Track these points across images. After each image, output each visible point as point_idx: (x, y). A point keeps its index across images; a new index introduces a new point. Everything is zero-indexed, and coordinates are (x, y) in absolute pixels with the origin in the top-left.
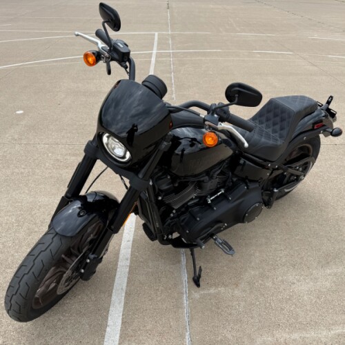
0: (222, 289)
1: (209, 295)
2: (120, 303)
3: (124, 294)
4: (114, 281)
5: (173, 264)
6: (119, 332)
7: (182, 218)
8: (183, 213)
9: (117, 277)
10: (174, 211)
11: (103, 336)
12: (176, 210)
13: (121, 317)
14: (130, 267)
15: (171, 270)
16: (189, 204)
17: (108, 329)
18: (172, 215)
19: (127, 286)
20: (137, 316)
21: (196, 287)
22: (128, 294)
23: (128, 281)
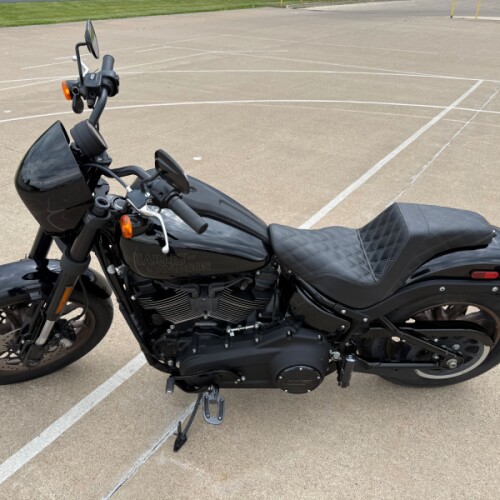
0: (200, 471)
1: (178, 468)
2: (75, 417)
3: (87, 410)
4: (94, 389)
5: (175, 405)
6: (40, 450)
7: (180, 341)
8: (187, 335)
9: (101, 387)
10: (172, 327)
11: (23, 445)
12: (175, 325)
13: (58, 435)
14: (126, 382)
15: (165, 411)
16: (197, 324)
17: (36, 440)
18: (169, 331)
19: (100, 403)
20: (74, 442)
21: (172, 448)
22: (92, 412)
23: (107, 397)
